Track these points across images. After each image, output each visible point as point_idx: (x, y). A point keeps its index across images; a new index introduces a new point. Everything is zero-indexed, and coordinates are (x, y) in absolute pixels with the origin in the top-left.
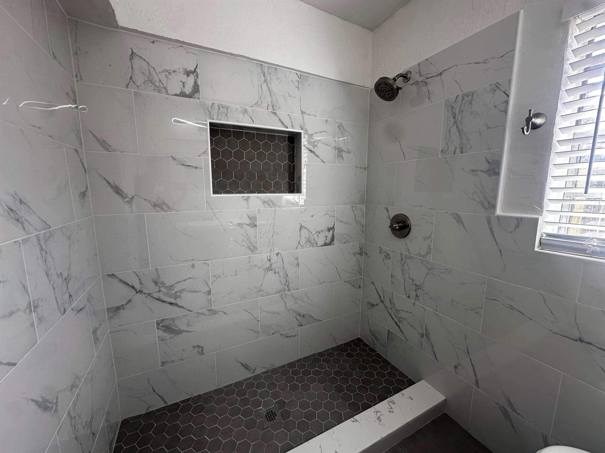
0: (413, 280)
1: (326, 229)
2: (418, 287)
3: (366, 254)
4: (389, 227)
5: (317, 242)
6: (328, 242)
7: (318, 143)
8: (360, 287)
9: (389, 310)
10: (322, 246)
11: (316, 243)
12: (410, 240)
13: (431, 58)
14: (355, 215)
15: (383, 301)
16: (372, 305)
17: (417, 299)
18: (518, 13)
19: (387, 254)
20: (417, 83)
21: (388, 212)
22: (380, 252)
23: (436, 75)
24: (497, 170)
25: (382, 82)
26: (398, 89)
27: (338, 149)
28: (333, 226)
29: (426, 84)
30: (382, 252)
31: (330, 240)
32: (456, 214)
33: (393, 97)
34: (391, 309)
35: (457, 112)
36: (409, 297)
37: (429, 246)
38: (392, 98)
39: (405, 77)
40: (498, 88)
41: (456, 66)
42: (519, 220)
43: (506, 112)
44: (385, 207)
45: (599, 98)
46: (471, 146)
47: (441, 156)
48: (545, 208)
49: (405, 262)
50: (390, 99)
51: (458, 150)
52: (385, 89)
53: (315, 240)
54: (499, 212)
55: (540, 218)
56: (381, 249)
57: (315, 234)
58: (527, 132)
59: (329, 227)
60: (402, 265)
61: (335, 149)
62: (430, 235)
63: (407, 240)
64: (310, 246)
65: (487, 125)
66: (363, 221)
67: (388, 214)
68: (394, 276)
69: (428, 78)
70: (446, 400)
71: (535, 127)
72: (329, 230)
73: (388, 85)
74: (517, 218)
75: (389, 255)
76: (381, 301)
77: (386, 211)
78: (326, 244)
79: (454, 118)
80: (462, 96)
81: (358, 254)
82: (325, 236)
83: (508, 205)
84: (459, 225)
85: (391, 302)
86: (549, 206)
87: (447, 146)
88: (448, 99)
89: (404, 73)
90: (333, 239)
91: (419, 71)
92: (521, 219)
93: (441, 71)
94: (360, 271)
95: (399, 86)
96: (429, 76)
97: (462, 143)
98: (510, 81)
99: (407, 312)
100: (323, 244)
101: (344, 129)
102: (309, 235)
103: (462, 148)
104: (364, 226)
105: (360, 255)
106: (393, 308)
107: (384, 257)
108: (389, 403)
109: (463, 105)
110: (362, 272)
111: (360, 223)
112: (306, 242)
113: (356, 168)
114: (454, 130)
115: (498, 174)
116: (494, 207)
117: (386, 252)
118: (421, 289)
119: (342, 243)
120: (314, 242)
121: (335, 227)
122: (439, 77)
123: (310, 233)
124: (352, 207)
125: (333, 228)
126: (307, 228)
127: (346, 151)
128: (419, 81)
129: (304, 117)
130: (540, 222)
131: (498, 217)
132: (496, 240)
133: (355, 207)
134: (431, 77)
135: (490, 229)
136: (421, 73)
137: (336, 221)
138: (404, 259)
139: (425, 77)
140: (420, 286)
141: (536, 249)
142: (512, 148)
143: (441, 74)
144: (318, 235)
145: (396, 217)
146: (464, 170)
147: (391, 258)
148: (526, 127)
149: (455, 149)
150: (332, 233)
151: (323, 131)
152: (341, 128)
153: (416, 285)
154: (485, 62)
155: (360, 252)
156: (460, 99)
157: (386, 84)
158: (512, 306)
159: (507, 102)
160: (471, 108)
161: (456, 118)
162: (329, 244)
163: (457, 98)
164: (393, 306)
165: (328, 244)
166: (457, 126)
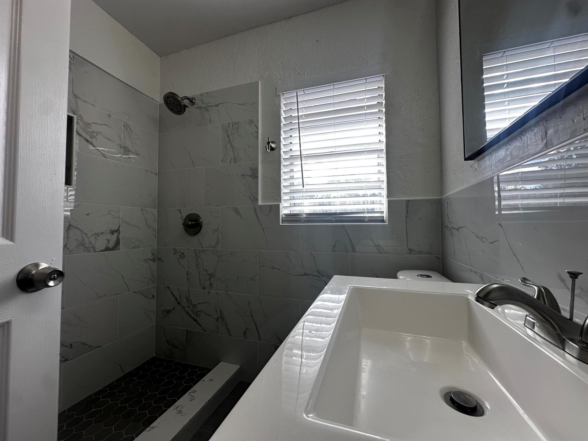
0: (207, 271)
1: (108, 231)
2: (211, 276)
3: (160, 259)
4: (183, 224)
5: (95, 246)
6: (111, 247)
7: (97, 135)
8: (153, 298)
9: (186, 309)
10: (102, 251)
11: (94, 248)
12: (202, 235)
13: (209, 92)
14: (146, 218)
15: (180, 302)
16: (169, 312)
17: (211, 286)
18: (258, 82)
19: (182, 253)
20: (199, 108)
21: (181, 213)
22: (175, 254)
23: (214, 105)
24: (256, 175)
25: (170, 96)
26: (185, 106)
27: (124, 148)
28: (118, 229)
29: (208, 110)
30: (176, 253)
31: (113, 245)
32: (235, 207)
33: (181, 111)
34: (189, 307)
35: (230, 133)
36: (204, 288)
37: (218, 237)
38: (180, 113)
39: (192, 101)
40: (252, 122)
41: (227, 103)
42: (271, 206)
43: (257, 137)
44: (177, 209)
45: (299, 144)
46: (241, 158)
47: (221, 164)
48: (282, 199)
49: (199, 256)
50: (179, 113)
51: (233, 161)
52: (173, 102)
53: (92, 243)
54: (260, 203)
55: (280, 203)
56: (176, 251)
57: (92, 236)
58: (269, 150)
59: (112, 229)
60: (196, 260)
61: (120, 147)
62: (218, 228)
63: (199, 235)
64: (84, 250)
65: (248, 145)
66: (155, 226)
67: (181, 215)
68: (189, 273)
69: (209, 106)
70: (240, 368)
71: (272, 149)
72: (112, 232)
73: (176, 100)
74: (269, 205)
75: (184, 254)
76: (178, 303)
77: (178, 212)
78: (107, 249)
79: (228, 137)
80: (232, 124)
81: (150, 260)
82: (107, 240)
83: (264, 198)
84: (238, 216)
85: (187, 300)
86: (284, 197)
87: (225, 158)
88: (224, 124)
89: (190, 98)
90: (118, 243)
91: (202, 99)
92: (271, 205)
93: (218, 104)
94: (153, 279)
95: (186, 104)
96: (209, 105)
97: (235, 156)
98: (258, 119)
99: (203, 303)
100: (103, 248)
101: (131, 130)
102: (82, 236)
103: (235, 160)
104: (156, 231)
105: (152, 261)
106: (190, 305)
107: (179, 257)
108: (190, 394)
109: (233, 130)
110: (155, 280)
111: (152, 228)
112: (78, 245)
113: (146, 171)
114: (229, 146)
115: (257, 177)
116: (257, 200)
117: (180, 252)
118: (214, 277)
119: (130, 248)
120: (91, 246)
121: (120, 229)
122: (216, 107)
123: (84, 235)
124: (142, 210)
125: (118, 231)
126: (79, 229)
127: (134, 152)
128: (202, 107)
129: (77, 101)
130: (281, 207)
131: (260, 206)
132: (260, 223)
133: (146, 210)
134: (211, 106)
135: (256, 215)
136: (203, 101)
137: (122, 223)
138: (197, 254)
139: (206, 105)
140: (212, 274)
141: (281, 224)
142: (263, 161)
143: (217, 105)
144: (96, 238)
145: (188, 216)
146: (237, 175)
147: (185, 256)
148: (267, 147)
149: (231, 160)
150: (117, 236)
151: (104, 125)
152: (128, 128)
153: (209, 274)
154: (244, 105)
155: (152, 259)
156: (231, 125)
157: (174, 99)
158: (273, 266)
159: (257, 132)
160: (238, 132)
161: (229, 138)
162: (112, 249)
163: (229, 124)
164: (190, 303)
165: (110, 249)
166: (230, 143)
